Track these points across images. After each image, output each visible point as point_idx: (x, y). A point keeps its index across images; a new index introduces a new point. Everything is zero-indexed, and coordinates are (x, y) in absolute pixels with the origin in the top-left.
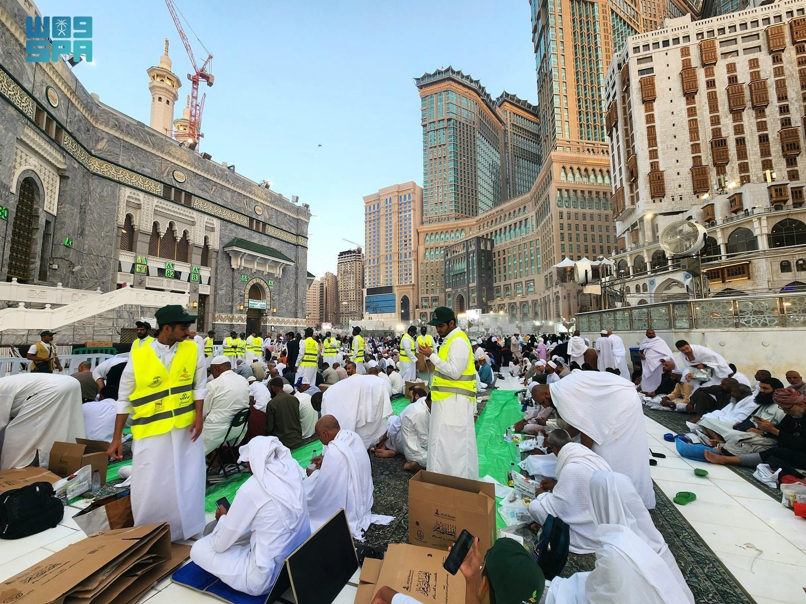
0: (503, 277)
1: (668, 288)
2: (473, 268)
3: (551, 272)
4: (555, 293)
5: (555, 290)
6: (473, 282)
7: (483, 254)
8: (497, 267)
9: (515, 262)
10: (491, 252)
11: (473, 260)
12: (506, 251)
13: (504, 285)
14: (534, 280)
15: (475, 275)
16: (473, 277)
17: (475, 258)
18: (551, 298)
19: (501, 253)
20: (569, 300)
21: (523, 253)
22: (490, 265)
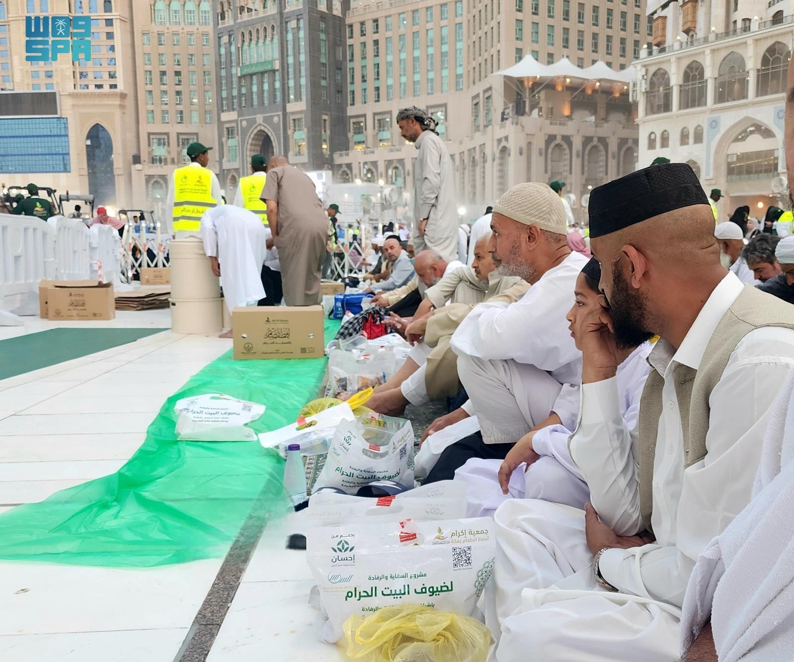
0: (371, 93)
1: (742, 137)
2: (297, 63)
3: (490, 88)
4: (499, 141)
5: (499, 133)
6: (298, 98)
7: (323, 25)
8: (357, 64)
9: (403, 56)
10: (341, 20)
11: (296, 39)
12: (381, 23)
13: (375, 114)
14: (445, 105)
15: (303, 81)
16: (298, 87)
17: (302, 34)
18: (488, 151)
19: (370, 27)
20: (529, 158)
21: (422, 34)
22: (340, 56)
